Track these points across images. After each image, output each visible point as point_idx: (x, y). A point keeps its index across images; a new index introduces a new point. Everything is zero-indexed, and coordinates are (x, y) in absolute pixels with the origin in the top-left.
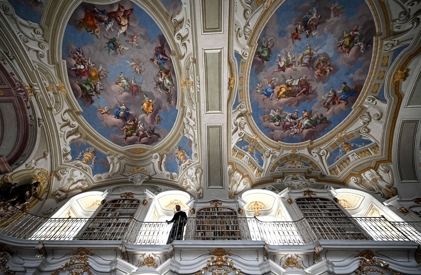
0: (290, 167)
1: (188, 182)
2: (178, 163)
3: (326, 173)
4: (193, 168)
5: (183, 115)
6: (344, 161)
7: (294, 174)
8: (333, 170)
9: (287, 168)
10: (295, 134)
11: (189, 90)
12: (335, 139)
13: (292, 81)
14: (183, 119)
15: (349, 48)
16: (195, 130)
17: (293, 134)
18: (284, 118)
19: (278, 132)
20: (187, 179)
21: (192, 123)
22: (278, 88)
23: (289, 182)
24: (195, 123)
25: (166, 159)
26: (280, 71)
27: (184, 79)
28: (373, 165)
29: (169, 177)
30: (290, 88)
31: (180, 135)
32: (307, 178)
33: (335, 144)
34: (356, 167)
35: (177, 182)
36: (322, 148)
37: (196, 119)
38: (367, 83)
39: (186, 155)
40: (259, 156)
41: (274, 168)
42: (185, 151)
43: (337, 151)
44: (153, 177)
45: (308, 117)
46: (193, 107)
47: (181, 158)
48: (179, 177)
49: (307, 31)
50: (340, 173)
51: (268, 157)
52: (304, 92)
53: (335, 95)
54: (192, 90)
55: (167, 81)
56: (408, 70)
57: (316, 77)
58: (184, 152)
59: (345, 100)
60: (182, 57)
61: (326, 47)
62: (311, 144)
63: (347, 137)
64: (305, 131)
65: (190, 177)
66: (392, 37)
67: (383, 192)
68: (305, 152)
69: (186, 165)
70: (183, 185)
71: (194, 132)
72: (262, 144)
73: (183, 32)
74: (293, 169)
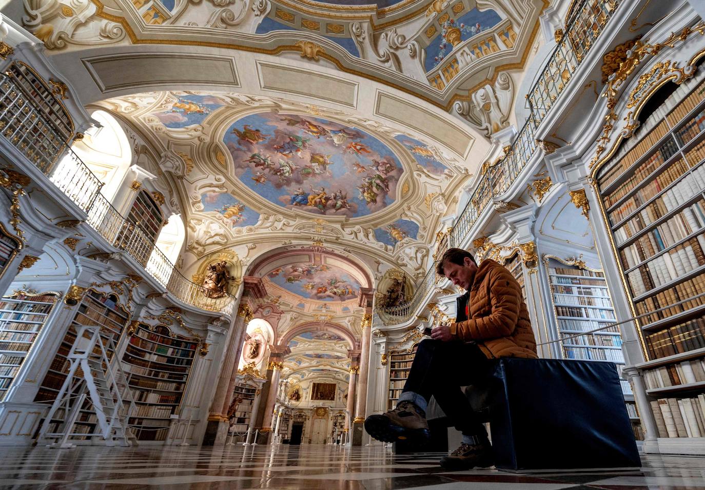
55: (326, 337)
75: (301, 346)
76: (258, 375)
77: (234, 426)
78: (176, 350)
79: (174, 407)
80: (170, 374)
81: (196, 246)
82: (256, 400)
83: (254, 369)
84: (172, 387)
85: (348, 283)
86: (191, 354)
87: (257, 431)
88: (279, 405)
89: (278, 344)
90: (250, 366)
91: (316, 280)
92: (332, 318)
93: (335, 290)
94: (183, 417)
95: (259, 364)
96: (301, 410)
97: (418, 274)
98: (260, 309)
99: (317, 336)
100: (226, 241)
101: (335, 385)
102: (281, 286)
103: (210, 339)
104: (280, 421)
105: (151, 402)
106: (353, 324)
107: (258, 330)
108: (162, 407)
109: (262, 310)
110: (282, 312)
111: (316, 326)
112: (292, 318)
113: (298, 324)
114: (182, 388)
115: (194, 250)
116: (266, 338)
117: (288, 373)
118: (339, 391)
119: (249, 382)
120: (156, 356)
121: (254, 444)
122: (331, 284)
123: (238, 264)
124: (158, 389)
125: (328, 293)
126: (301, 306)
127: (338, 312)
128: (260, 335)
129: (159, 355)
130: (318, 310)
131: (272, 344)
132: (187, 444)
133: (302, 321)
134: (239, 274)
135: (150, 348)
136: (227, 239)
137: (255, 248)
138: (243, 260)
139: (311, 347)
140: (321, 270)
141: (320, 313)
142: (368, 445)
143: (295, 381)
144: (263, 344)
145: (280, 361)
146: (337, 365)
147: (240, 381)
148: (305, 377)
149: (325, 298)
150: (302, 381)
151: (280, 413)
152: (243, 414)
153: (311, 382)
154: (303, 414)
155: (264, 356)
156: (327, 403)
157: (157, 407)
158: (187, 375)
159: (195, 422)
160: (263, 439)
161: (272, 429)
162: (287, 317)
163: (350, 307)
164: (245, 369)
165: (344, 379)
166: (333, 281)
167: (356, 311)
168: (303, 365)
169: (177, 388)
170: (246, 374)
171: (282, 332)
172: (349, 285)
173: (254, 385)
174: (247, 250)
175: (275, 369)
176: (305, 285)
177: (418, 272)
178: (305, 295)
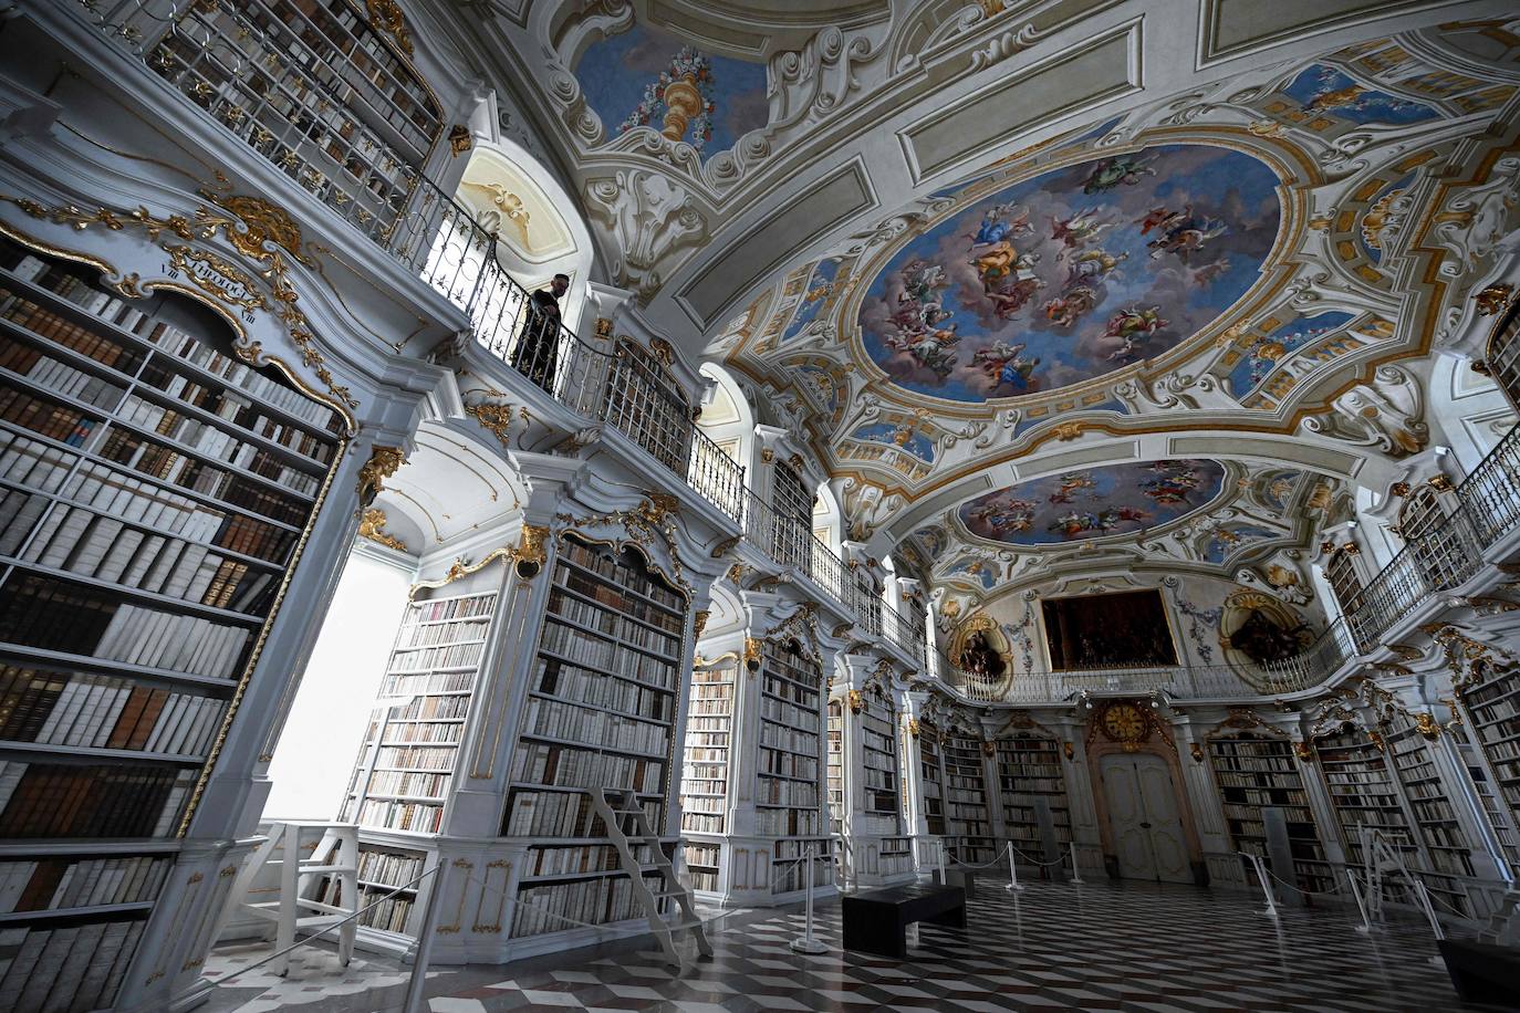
0: (810, 384)
1: (620, 205)
2: (646, 109)
3: (832, 442)
4: (680, 190)
5: (846, 17)
6: (874, 450)
7: (801, 400)
8: (848, 446)
9: (805, 382)
10: (893, 344)
12: (911, 412)
13: (1029, 266)
14: (832, 20)
15: (1120, 331)
16: (817, 111)
17: (891, 339)
18: (925, 301)
19: (884, 311)
20: (623, 193)
21: (837, 81)
22: (1007, 246)
23: (778, 406)
24: (841, 103)
25: (614, 34)
26: (1055, 228)
28: (890, 487)
29: (565, 104)
30: (1007, 272)
31: (755, 39)
32: (806, 424)
33: (899, 418)
34: (873, 471)
35: (581, 158)
36: (882, 403)
37: (860, 97)
38: (1046, 395)
39: (700, 127)
40: (808, 317)
41: (792, 361)
42: (710, 110)
43: (888, 428)
44: (500, 19)
45: (942, 342)
46: (901, 57)
47: (672, 111)
48: (603, 151)
49: (1165, 238)
50: (848, 459)
51: (812, 334)
52: (1002, 302)
53: (1007, 360)
54: (969, 17)
56: (1080, 436)
57: (1046, 305)
58: (703, 109)
59: (1001, 381)
61: (1123, 289)
62: (882, 383)
63: (925, 425)
64: (907, 356)
65: (642, 198)
66: (1142, 385)
67: (855, 525)
68: (858, 383)
69: (664, 151)
70: (590, 190)
71: (804, 115)
72: (840, 302)
74: (811, 392)
96: (1021, 715)
101: (1152, 598)
118: (1186, 622)
148: (1001, 581)
150: (994, 597)
153: (1030, 598)
154: (1034, 732)
156: (1142, 681)
165: (1196, 562)
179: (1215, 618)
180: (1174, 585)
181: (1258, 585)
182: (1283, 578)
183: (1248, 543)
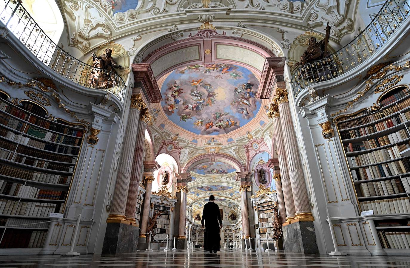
5: (203, 176)
11: (212, 178)
21: (201, 180)
27: (215, 177)
31: (196, 176)
55: (215, 172)
60: (222, 177)
63: (199, 192)
73: (228, 179)
75: (198, 180)
76: (170, 196)
77: (156, 235)
78: (58, 136)
79: (59, 204)
80: (50, 163)
81: (81, 40)
82: (172, 215)
83: (167, 191)
84: (55, 180)
85: (231, 114)
86: (77, 141)
87: (175, 238)
88: (189, 222)
89: (182, 172)
90: (164, 189)
91: (204, 116)
92: (220, 149)
93: (220, 124)
94: (70, 216)
95: (170, 188)
97: (340, 30)
98: (164, 146)
99: (208, 172)
100: (109, 33)
101: (222, 210)
102: (177, 124)
103: (98, 123)
104: (191, 233)
105: (26, 197)
106: (237, 152)
107: (166, 164)
108: (42, 204)
109: (166, 147)
110: (181, 148)
111: (208, 157)
112: (189, 152)
113: (194, 156)
114: (68, 181)
115: (79, 45)
116: (172, 169)
117: (191, 202)
118: (225, 214)
119: (165, 202)
120: (28, 139)
121: (174, 249)
122: (216, 118)
123: (125, 55)
124: (34, 180)
125: (214, 127)
126: (195, 141)
127: (224, 144)
128: (167, 167)
129: (31, 138)
130: (208, 144)
131: (177, 173)
132: (75, 253)
133: (197, 155)
134: (127, 64)
135: (16, 127)
136: (111, 31)
137: (140, 39)
138: (129, 51)
139: (205, 180)
140: (207, 105)
141: (209, 146)
142: (332, 253)
143: (196, 208)
144: (170, 174)
145: (185, 185)
146: (223, 195)
147: (157, 201)
149: (212, 132)
151: (190, 229)
152: (163, 226)
155: (172, 182)
157: (35, 204)
158: (74, 165)
159: (87, 224)
160: (181, 245)
161: (186, 237)
162: (186, 151)
163: (233, 137)
164: (160, 192)
165: (228, 206)
166: (218, 115)
167: (239, 140)
168: (200, 196)
169: (62, 181)
170: (161, 195)
171: (183, 163)
172: (232, 116)
173: (168, 203)
174: (132, 42)
175: (182, 191)
176: (196, 122)
177: (341, 27)
178: (196, 132)
179: (228, 214)
180: (224, 208)
181: (234, 210)
182: (236, 209)
183: (233, 205)
